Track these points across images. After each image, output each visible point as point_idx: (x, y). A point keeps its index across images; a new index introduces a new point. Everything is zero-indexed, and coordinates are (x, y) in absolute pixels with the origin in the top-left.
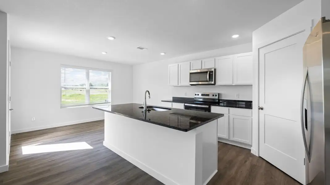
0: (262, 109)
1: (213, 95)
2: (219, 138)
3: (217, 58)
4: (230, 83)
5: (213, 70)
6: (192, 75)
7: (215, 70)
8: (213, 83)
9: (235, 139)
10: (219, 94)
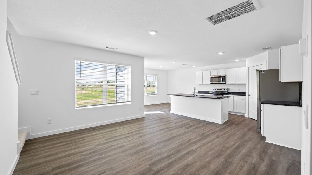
0: (250, 95)
1: (225, 90)
2: (229, 112)
3: (227, 70)
4: (234, 83)
5: (225, 76)
6: (212, 78)
7: (226, 76)
8: (225, 83)
9: (237, 111)
10: (228, 89)
